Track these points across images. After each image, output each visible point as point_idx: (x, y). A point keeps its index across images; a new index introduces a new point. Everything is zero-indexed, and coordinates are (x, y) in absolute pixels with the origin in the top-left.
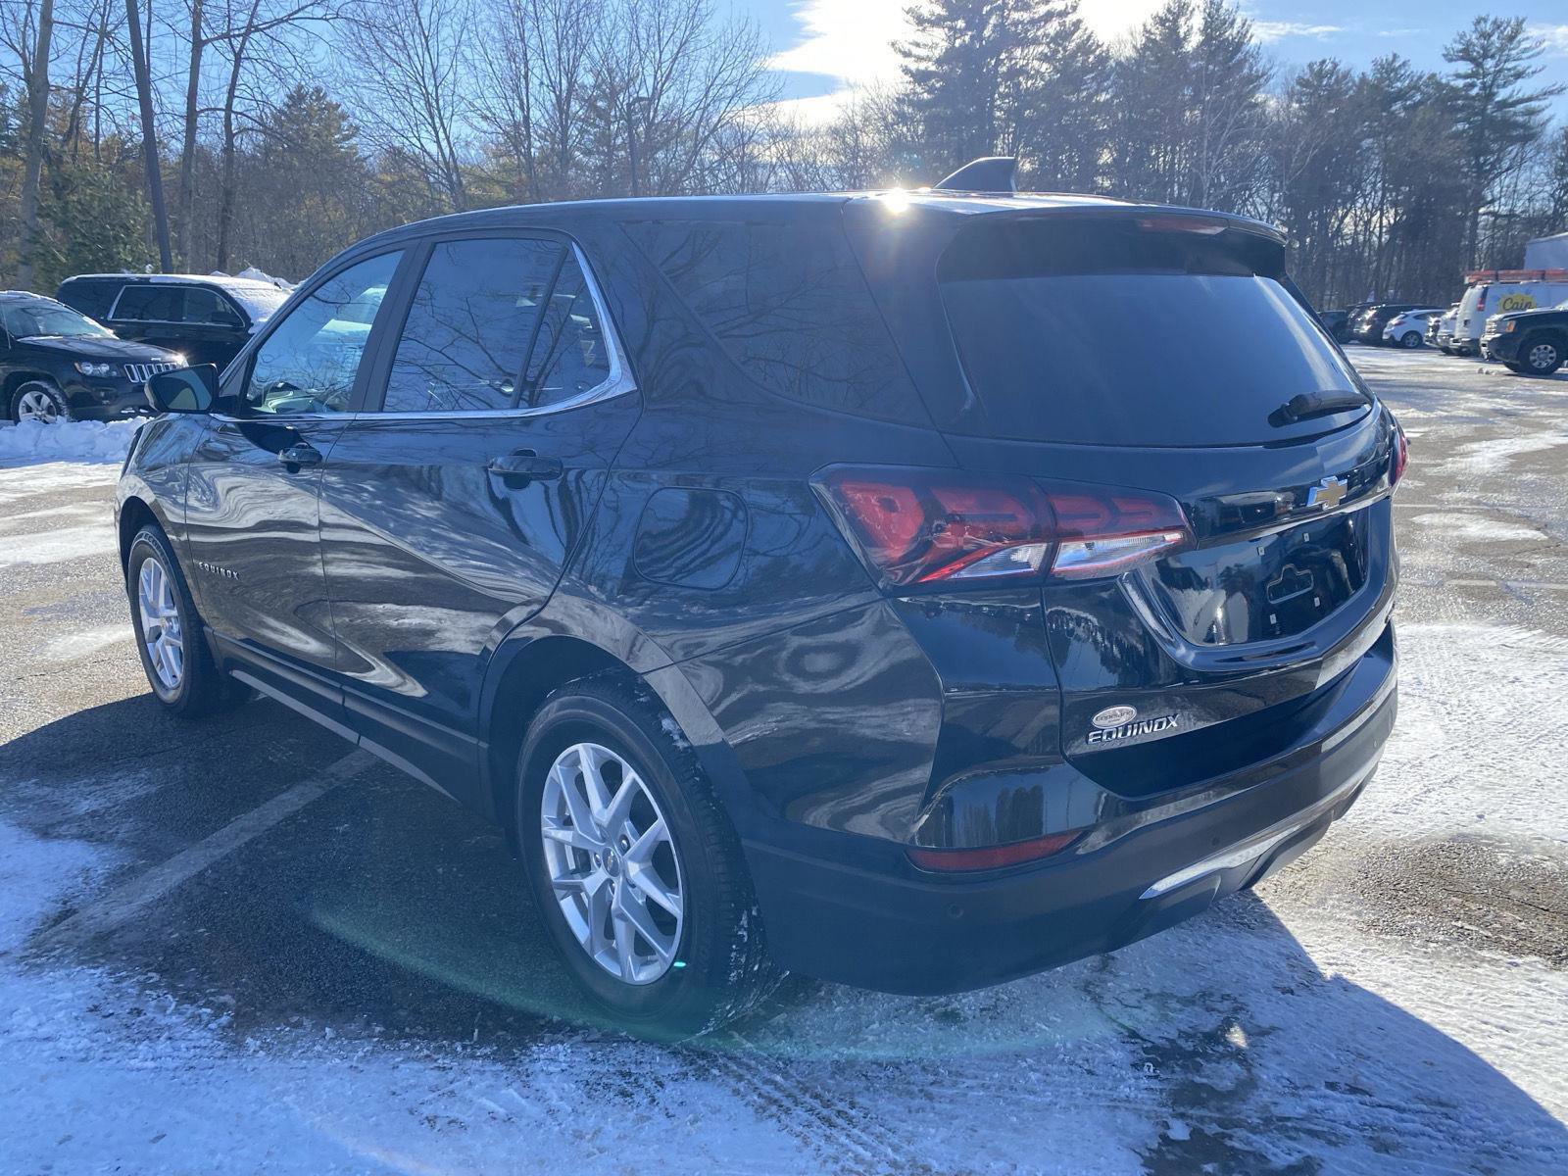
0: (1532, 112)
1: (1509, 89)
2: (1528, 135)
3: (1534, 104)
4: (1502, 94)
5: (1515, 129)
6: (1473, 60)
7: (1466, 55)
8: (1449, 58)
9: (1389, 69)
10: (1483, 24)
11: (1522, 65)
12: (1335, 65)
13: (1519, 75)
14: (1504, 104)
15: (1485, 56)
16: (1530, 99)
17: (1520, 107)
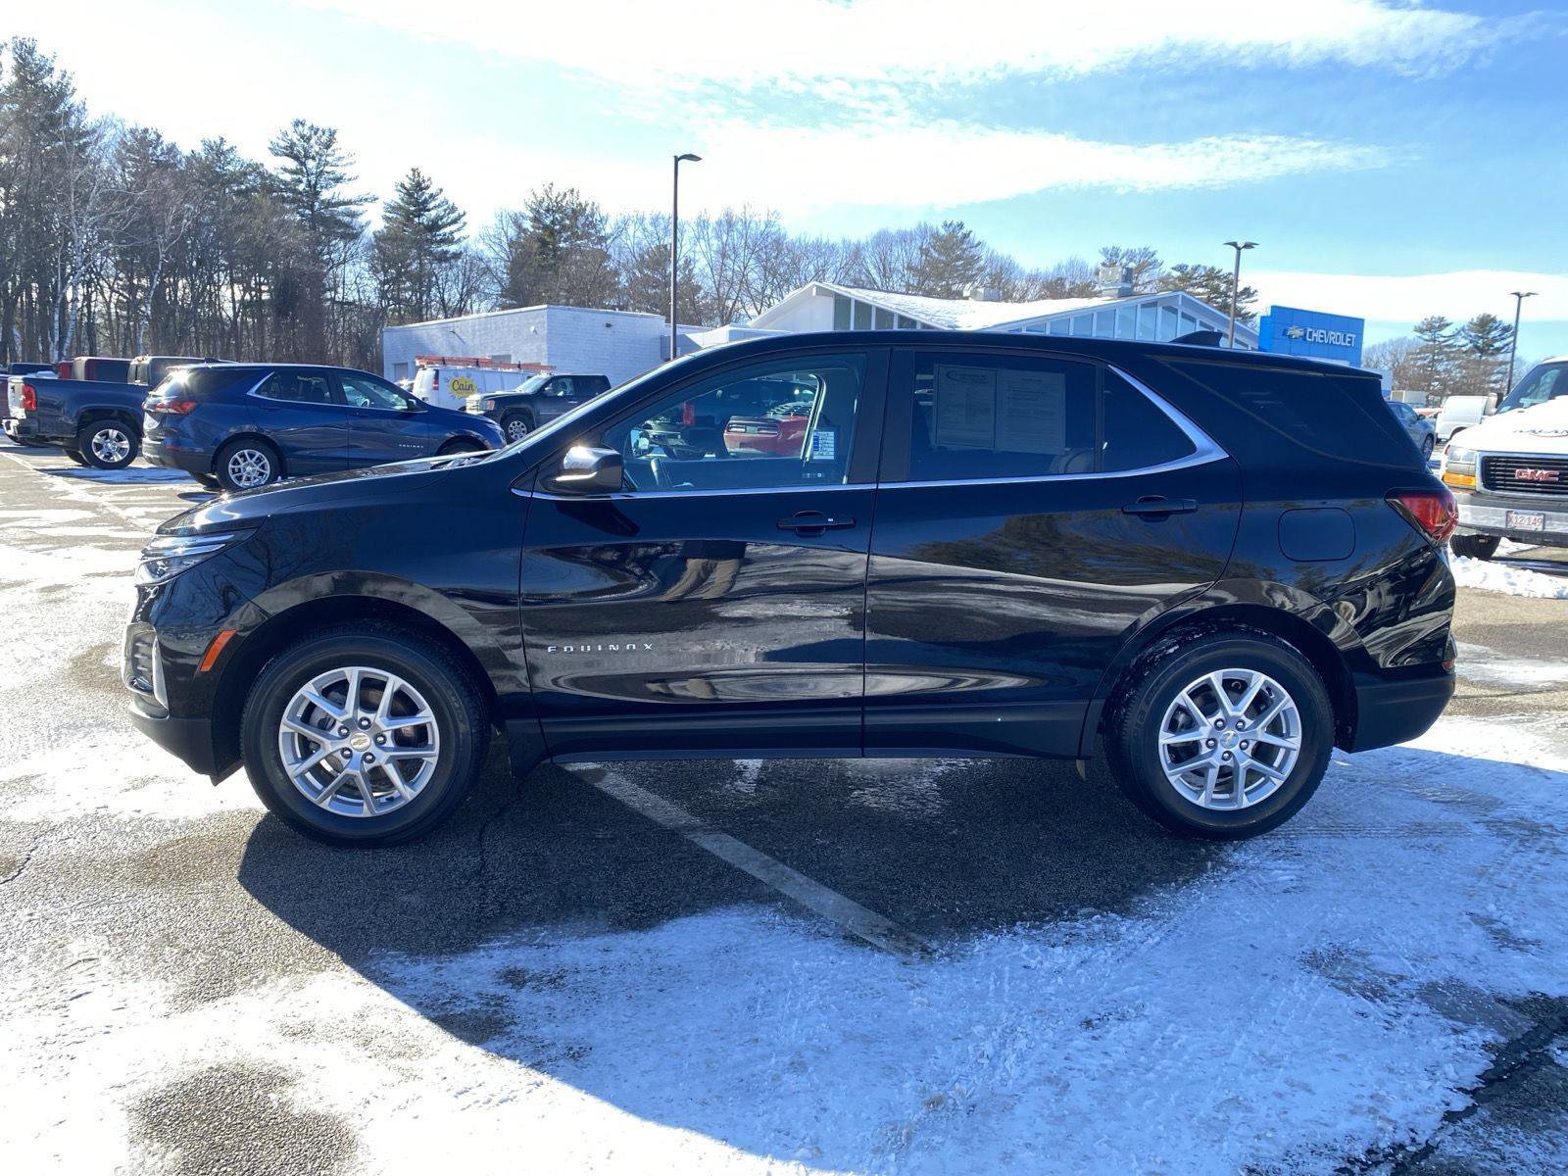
0: (353, 215)
1: (332, 191)
2: (351, 235)
3: (353, 208)
4: (325, 195)
5: (340, 227)
6: (296, 158)
7: (290, 151)
8: (275, 151)
9: (218, 151)
10: (300, 127)
11: (339, 171)
12: (159, 137)
13: (338, 180)
14: (329, 204)
15: (307, 157)
16: (349, 203)
17: (341, 208)
